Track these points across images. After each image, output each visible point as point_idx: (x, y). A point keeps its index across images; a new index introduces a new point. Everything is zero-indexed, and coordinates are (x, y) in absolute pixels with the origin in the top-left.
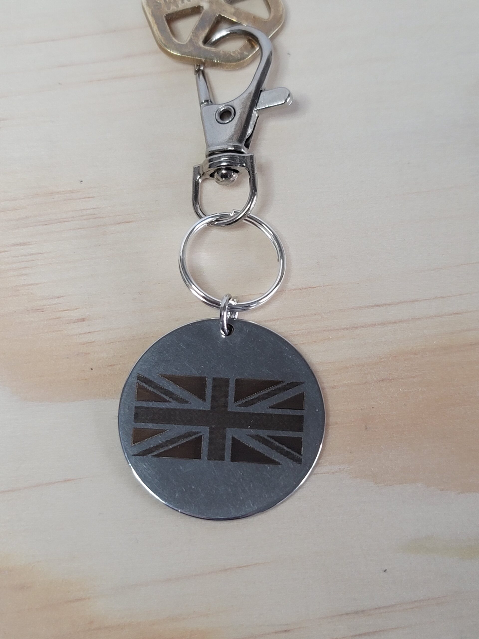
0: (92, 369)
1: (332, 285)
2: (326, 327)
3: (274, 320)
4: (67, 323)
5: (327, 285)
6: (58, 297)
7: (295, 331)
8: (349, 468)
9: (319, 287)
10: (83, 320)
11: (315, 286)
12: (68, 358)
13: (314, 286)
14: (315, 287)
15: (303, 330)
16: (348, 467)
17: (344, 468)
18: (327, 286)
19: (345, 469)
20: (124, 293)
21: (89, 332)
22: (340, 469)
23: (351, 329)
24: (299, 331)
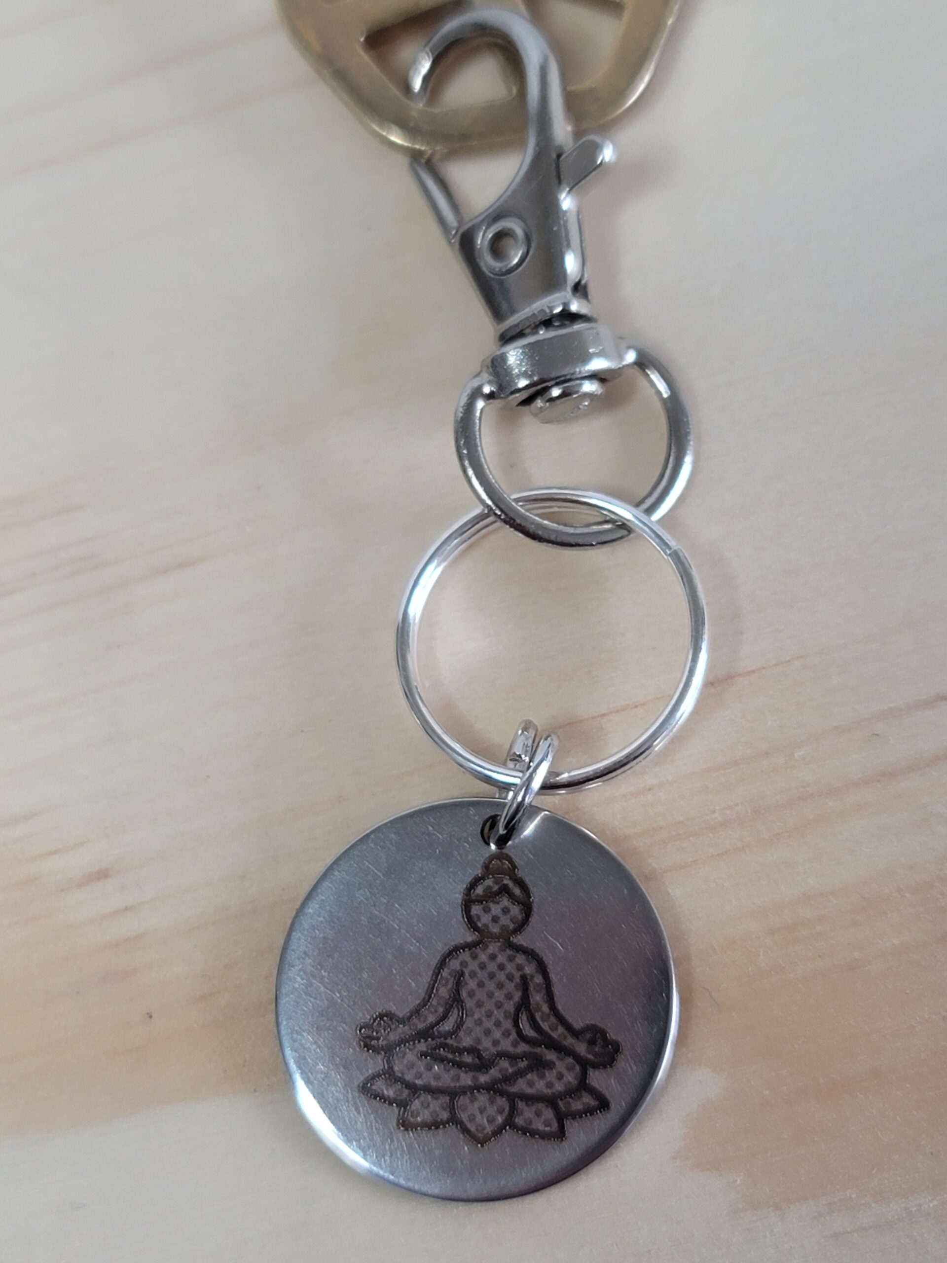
0: (151, 1017)
1: (801, 657)
2: (804, 787)
3: (650, 789)
4: (63, 890)
5: (788, 659)
6: (26, 818)
7: (714, 812)
8: (935, 1202)
9: (764, 668)
10: (103, 875)
11: (753, 668)
12: (78, 993)
13: (750, 669)
14: (753, 672)
15: (737, 805)
16: (931, 1202)
17: (921, 1205)
18: (789, 661)
19: (922, 1208)
20: (208, 777)
21: (127, 909)
22: (906, 1209)
23: (878, 781)
24: (728, 812)
